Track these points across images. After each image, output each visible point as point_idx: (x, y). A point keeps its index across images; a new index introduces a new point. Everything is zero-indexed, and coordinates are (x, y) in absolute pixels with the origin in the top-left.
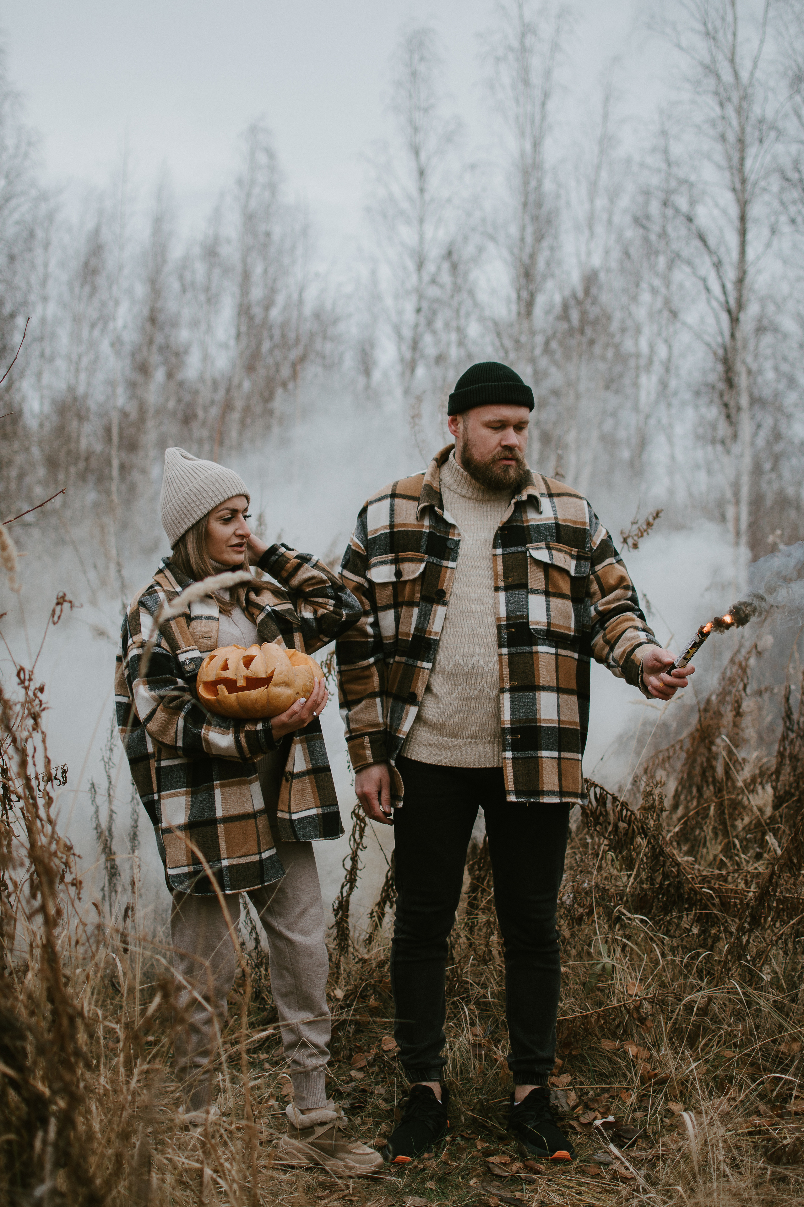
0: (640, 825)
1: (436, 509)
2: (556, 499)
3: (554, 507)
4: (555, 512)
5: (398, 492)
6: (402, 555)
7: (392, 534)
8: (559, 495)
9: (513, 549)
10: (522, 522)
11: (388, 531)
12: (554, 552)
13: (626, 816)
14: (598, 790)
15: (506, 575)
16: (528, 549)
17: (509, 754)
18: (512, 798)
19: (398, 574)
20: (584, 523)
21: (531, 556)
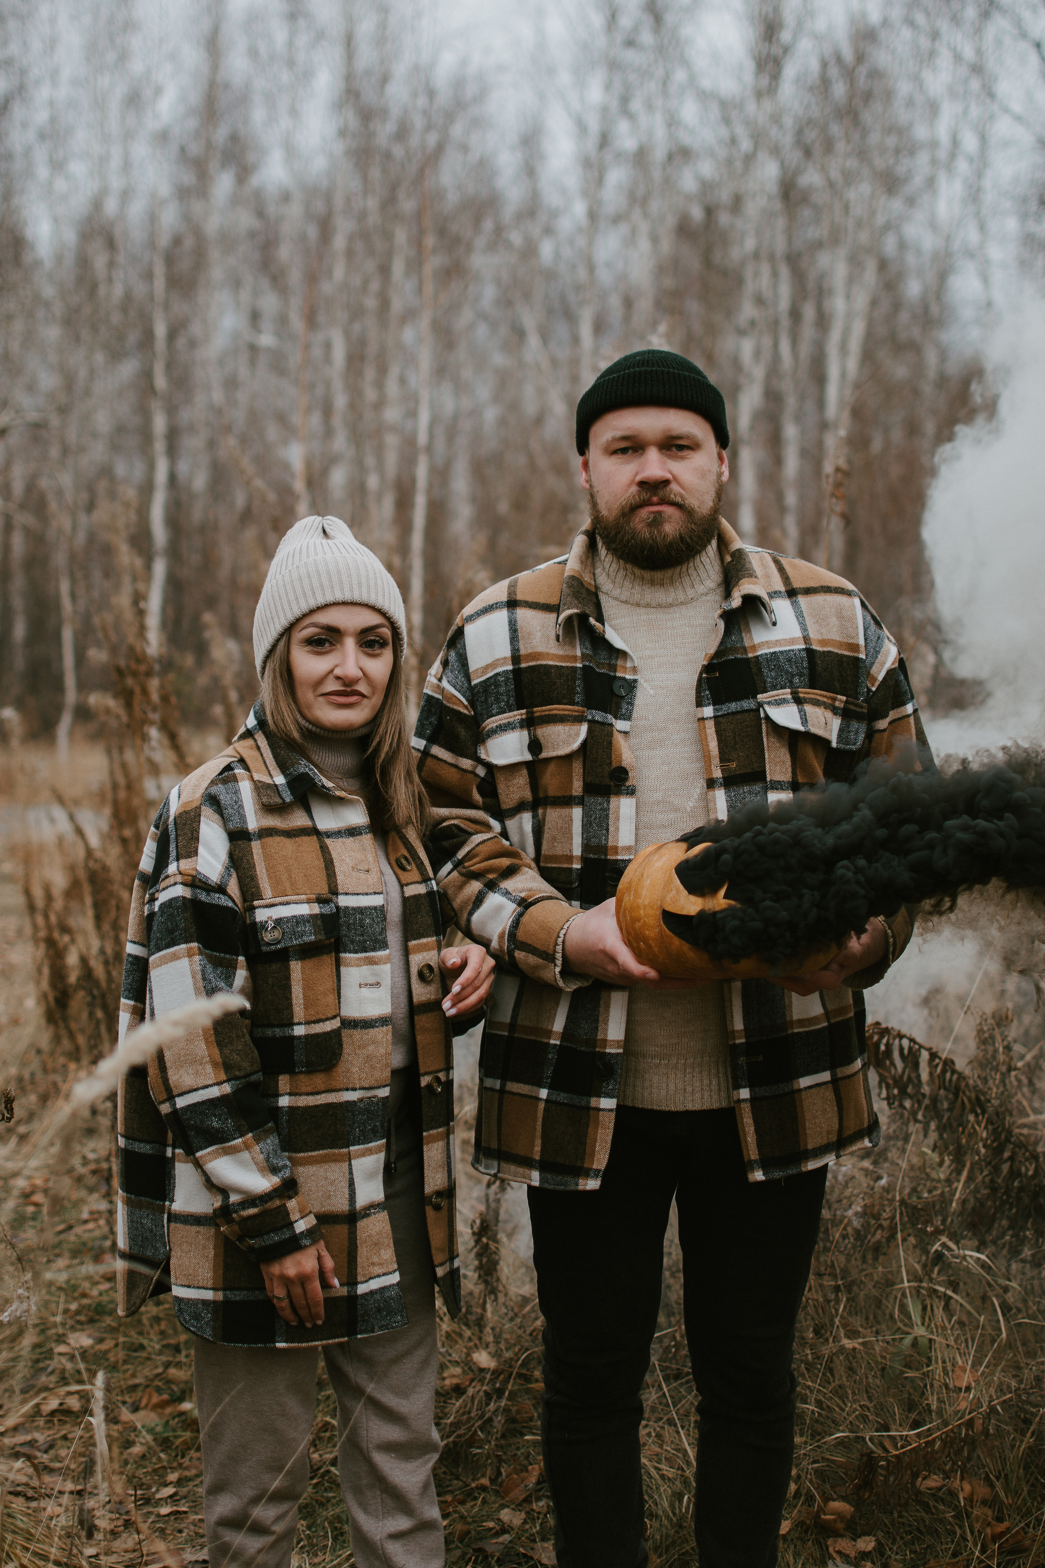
0: (973, 1095)
1: (592, 621)
2: (802, 600)
3: (799, 615)
4: (804, 628)
5: (519, 597)
6: (539, 711)
7: (517, 673)
8: (809, 591)
9: (733, 706)
10: (745, 650)
11: (510, 667)
12: (808, 708)
13: (950, 1080)
14: (905, 1043)
15: (724, 758)
16: (760, 705)
17: (745, 1093)
18: (759, 1176)
19: (535, 746)
20: (855, 647)
21: (767, 717)
